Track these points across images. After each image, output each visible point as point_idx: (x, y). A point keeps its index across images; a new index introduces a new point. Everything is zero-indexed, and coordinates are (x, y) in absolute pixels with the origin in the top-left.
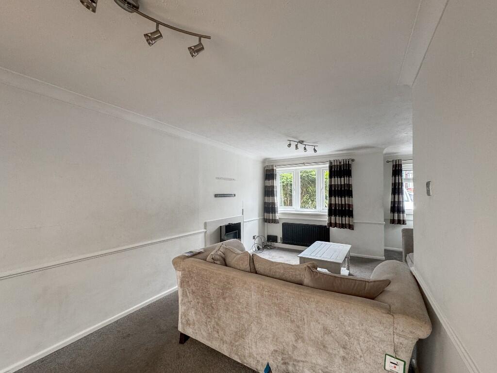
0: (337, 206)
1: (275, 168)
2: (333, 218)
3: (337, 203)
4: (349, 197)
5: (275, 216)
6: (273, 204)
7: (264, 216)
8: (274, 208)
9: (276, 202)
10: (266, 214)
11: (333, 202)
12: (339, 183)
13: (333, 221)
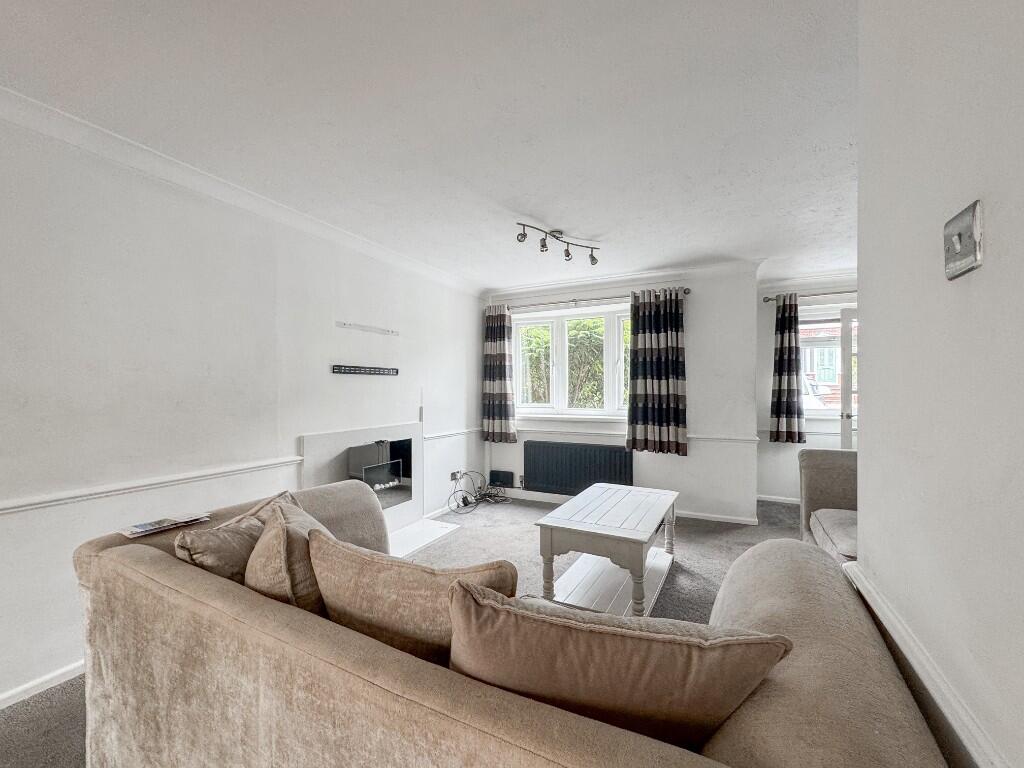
0: (650, 399)
1: (507, 313)
2: (640, 427)
3: (649, 392)
4: (677, 379)
5: (507, 426)
6: (504, 396)
7: (482, 425)
8: (506, 405)
9: (509, 391)
10: (486, 421)
11: (640, 391)
12: (655, 346)
13: (640, 436)
